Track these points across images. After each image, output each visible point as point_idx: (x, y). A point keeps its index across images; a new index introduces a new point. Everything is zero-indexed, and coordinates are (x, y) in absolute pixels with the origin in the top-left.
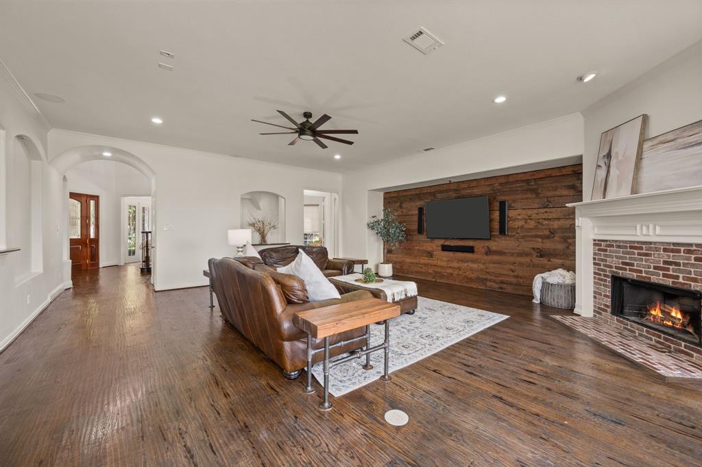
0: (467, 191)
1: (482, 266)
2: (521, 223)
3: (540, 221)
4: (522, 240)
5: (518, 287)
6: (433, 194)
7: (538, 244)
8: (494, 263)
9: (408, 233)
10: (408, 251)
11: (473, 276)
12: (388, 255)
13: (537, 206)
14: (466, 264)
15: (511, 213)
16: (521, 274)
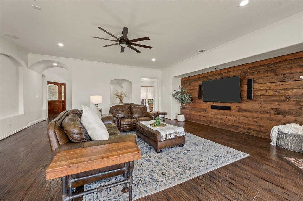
0: (226, 75)
1: (235, 118)
2: (262, 92)
3: (278, 90)
4: (263, 103)
5: (260, 133)
6: (207, 77)
7: (276, 105)
8: (243, 117)
9: (193, 99)
10: (194, 109)
11: (230, 124)
12: (183, 110)
13: (275, 81)
14: (225, 117)
15: (256, 86)
16: (262, 125)
